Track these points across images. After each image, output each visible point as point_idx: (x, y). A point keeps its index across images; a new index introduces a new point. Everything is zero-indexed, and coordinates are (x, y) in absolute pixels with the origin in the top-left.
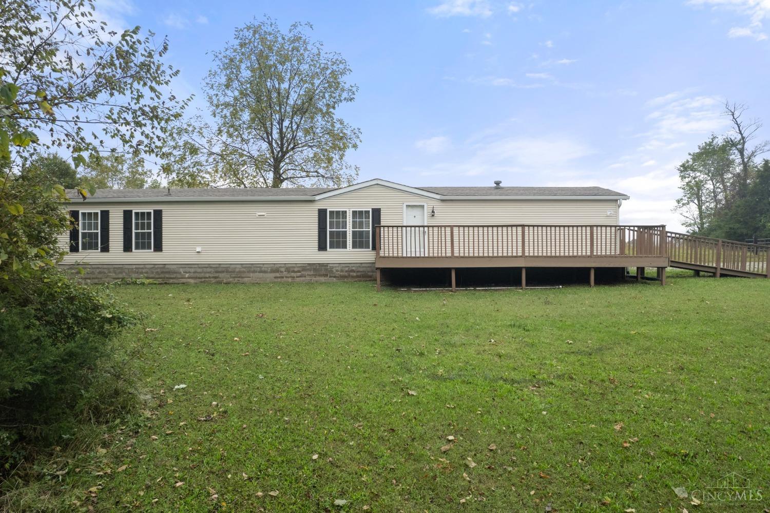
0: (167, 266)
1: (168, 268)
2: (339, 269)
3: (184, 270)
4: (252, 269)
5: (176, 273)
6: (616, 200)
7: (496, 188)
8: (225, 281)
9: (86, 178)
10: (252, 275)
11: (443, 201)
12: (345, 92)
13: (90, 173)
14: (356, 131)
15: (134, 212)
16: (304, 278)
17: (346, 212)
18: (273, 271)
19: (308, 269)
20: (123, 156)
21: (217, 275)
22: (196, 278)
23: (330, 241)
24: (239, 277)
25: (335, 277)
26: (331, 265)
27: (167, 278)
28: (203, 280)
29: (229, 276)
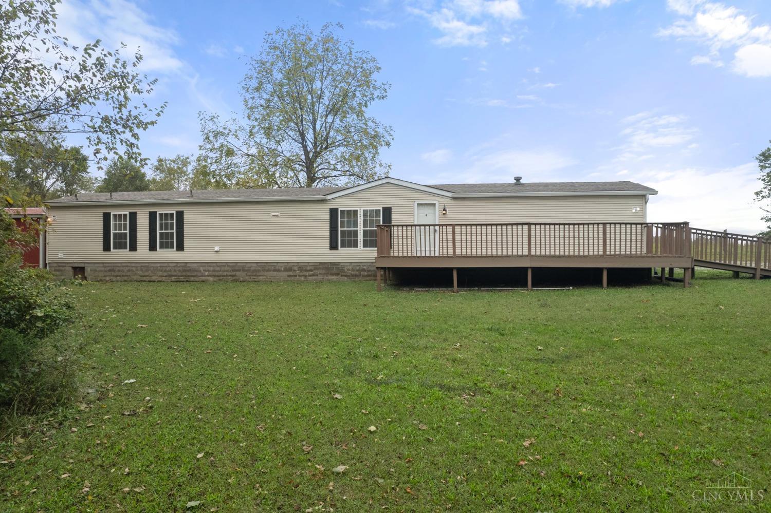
0: (188, 265)
1: (189, 267)
2: (350, 268)
3: (204, 268)
4: (267, 268)
5: (196, 271)
6: (644, 196)
7: (516, 184)
8: (241, 279)
9: (154, 180)
10: (266, 273)
11: (455, 199)
12: (378, 90)
13: (158, 175)
14: (388, 129)
15: (158, 213)
16: (316, 277)
17: (357, 211)
18: (286, 270)
19: (320, 268)
20: (188, 158)
21: (234, 273)
22: (215, 276)
23: (341, 240)
24: (254, 276)
25: (346, 276)
26: (342, 264)
27: (189, 276)
28: (221, 278)
29: (245, 274)
